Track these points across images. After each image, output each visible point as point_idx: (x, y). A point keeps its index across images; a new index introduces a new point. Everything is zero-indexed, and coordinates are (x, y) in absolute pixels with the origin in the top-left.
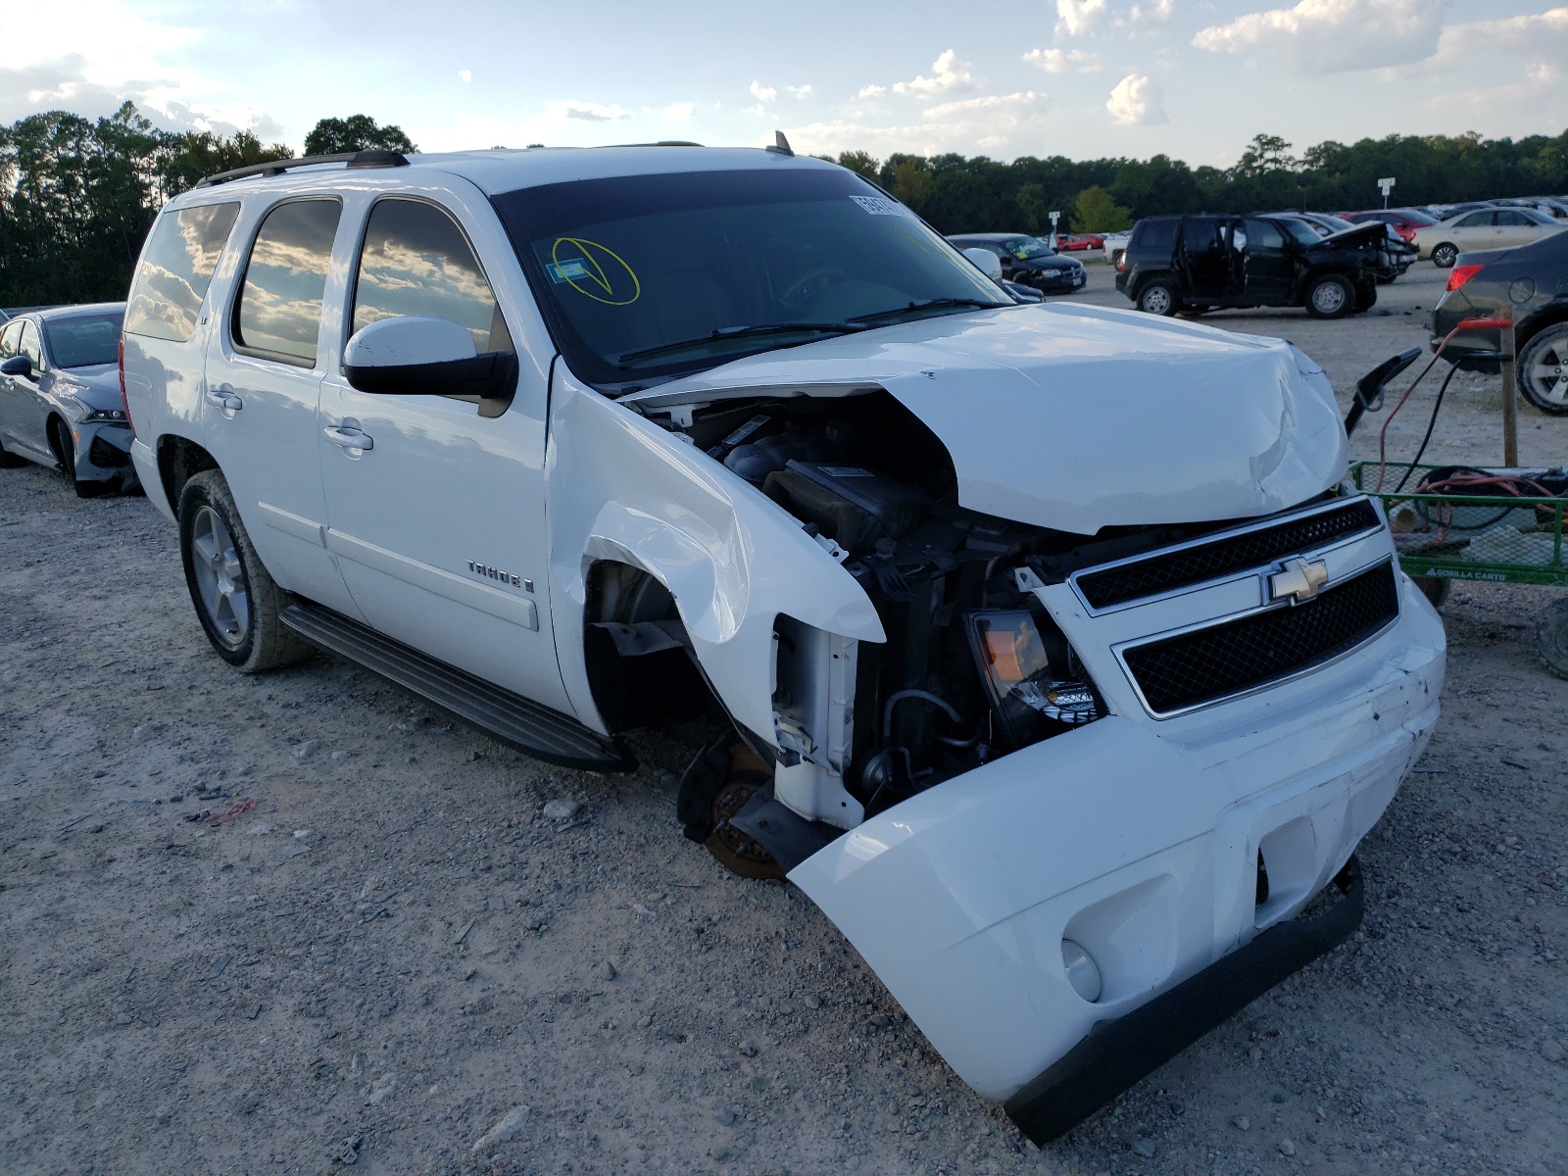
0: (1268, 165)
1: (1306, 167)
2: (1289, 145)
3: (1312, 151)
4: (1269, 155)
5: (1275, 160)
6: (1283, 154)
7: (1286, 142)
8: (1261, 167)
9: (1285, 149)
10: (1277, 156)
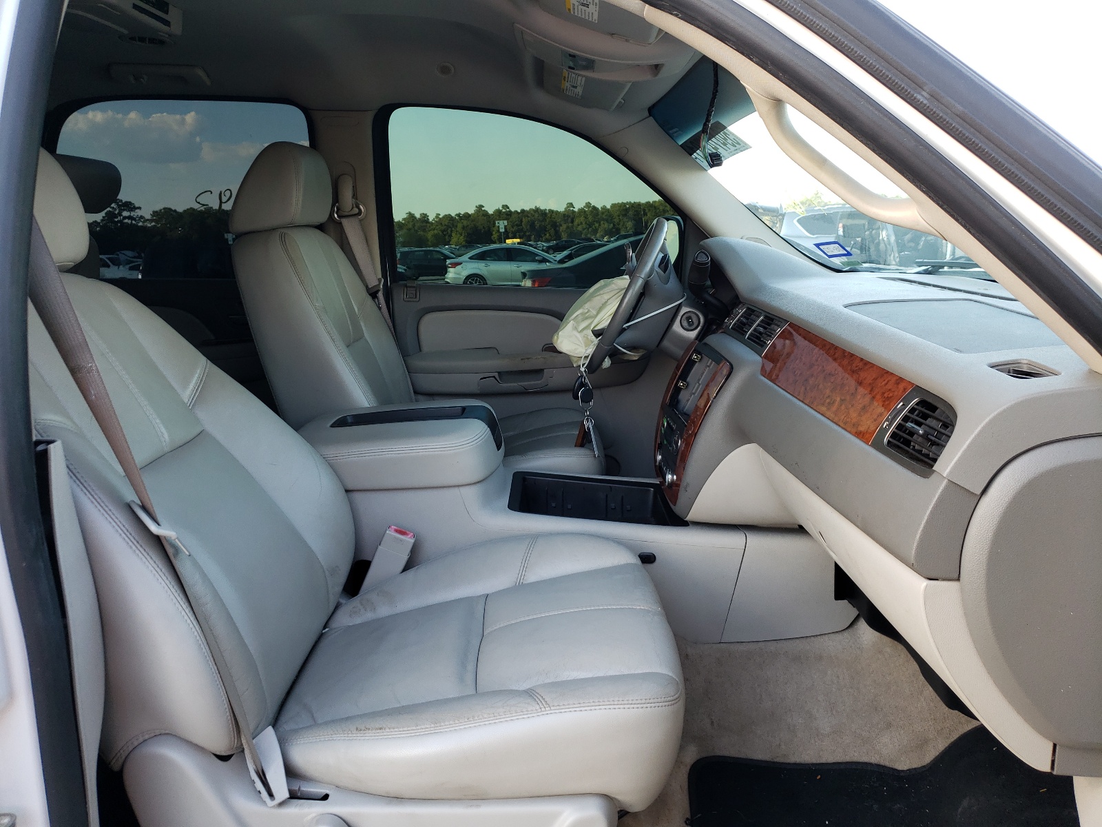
0: (126, 221)
1: (153, 224)
2: (140, 208)
3: (155, 213)
4: (125, 214)
5: (130, 218)
6: (136, 214)
7: (137, 205)
8: (120, 222)
9: (137, 211)
10: (132, 215)
